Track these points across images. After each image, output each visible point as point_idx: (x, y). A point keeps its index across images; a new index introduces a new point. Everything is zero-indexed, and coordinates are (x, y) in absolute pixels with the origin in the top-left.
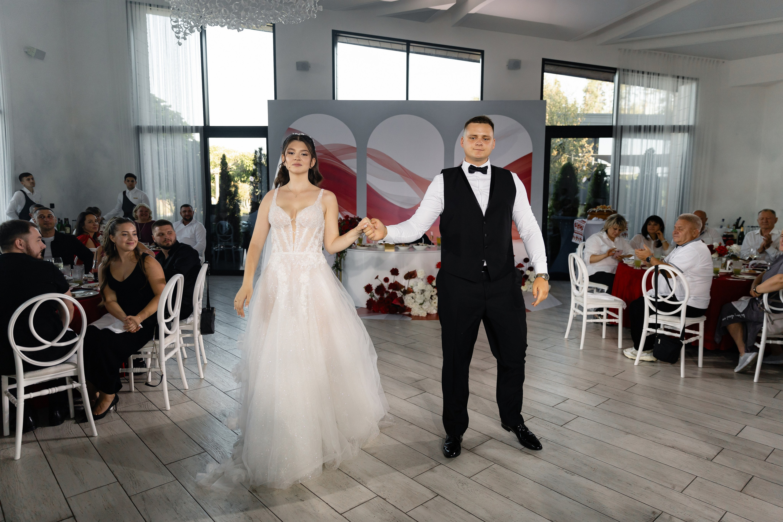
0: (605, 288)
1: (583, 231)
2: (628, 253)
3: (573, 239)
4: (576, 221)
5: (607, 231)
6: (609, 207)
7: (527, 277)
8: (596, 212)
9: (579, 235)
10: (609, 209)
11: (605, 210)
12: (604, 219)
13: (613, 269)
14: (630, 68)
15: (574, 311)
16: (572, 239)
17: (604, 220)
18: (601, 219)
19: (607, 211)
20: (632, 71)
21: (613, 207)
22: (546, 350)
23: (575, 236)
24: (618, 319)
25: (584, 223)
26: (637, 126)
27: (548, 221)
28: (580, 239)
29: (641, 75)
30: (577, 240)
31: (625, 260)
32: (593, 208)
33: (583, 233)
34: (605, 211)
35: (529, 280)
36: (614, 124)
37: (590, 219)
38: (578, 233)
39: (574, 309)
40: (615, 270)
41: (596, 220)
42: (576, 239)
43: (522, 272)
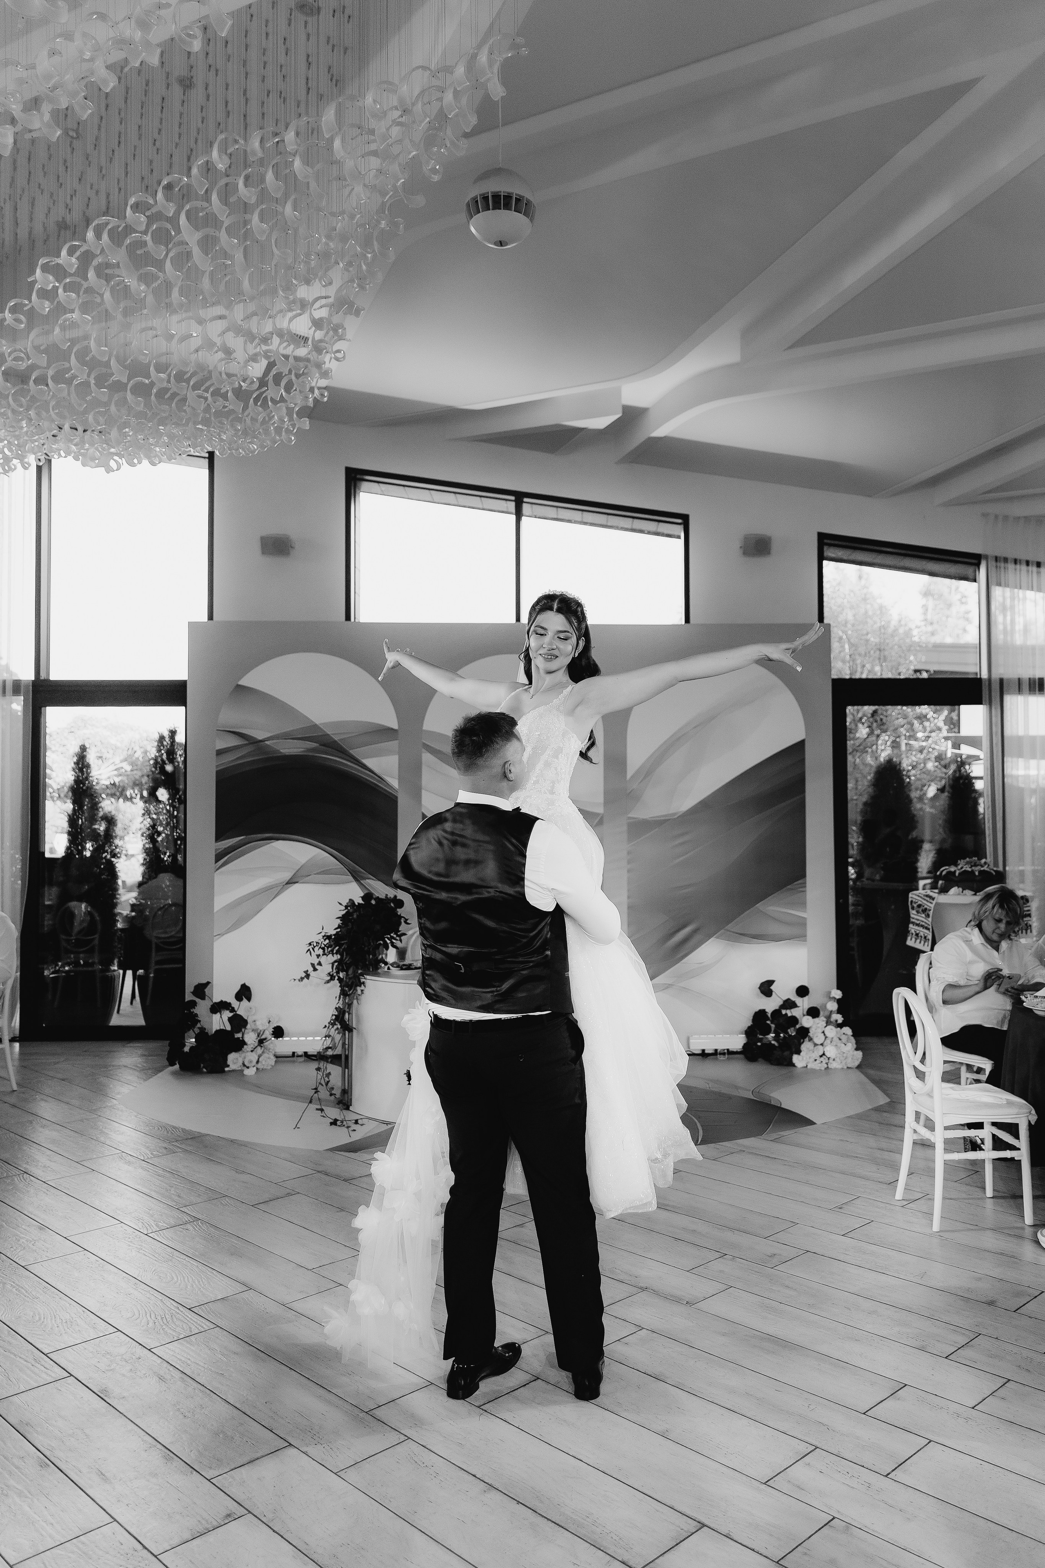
0: (987, 1065)
1: (930, 919)
2: (1033, 977)
3: (909, 938)
4: (912, 896)
5: (979, 926)
6: (985, 863)
7: (804, 1033)
8: (957, 874)
9: (921, 929)
10: (985, 868)
11: (977, 870)
12: (976, 891)
13: (1000, 1019)
14: (1011, 555)
15: (915, 1131)
16: (906, 940)
17: (975, 894)
18: (967, 892)
19: (980, 872)
20: (1016, 561)
21: (996, 863)
22: (850, 1235)
23: (913, 931)
24: (1019, 1149)
25: (931, 901)
26: (1034, 680)
27: (850, 891)
28: (925, 937)
29: (1035, 569)
30: (918, 941)
31: (1027, 998)
32: (949, 865)
33: (930, 923)
34: (977, 873)
35: (811, 1039)
36: (984, 675)
37: (944, 890)
38: (918, 925)
39: (914, 1125)
40: (1007, 1021)
41: (959, 894)
42: (916, 939)
43: (794, 1020)
